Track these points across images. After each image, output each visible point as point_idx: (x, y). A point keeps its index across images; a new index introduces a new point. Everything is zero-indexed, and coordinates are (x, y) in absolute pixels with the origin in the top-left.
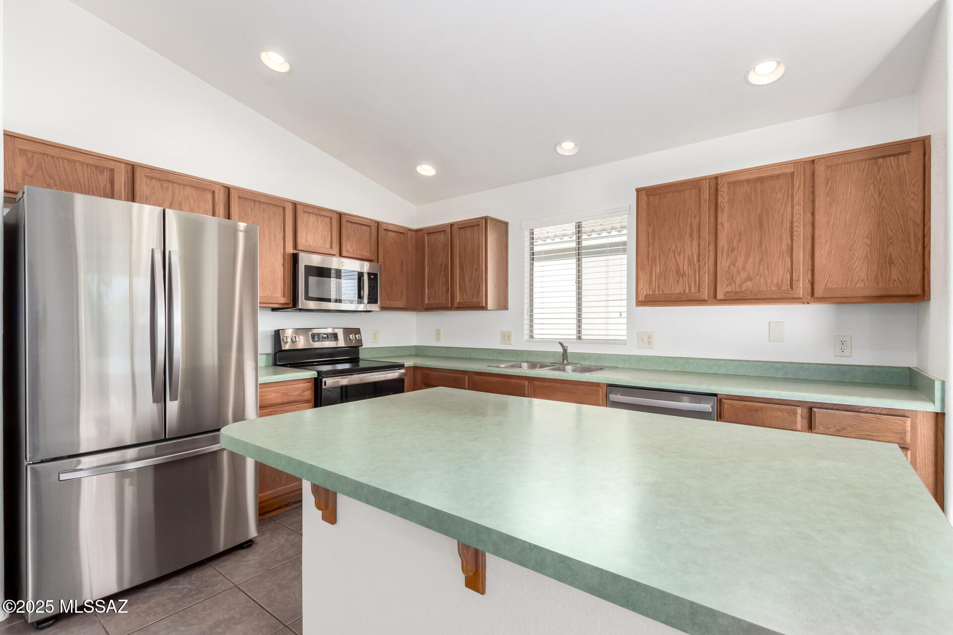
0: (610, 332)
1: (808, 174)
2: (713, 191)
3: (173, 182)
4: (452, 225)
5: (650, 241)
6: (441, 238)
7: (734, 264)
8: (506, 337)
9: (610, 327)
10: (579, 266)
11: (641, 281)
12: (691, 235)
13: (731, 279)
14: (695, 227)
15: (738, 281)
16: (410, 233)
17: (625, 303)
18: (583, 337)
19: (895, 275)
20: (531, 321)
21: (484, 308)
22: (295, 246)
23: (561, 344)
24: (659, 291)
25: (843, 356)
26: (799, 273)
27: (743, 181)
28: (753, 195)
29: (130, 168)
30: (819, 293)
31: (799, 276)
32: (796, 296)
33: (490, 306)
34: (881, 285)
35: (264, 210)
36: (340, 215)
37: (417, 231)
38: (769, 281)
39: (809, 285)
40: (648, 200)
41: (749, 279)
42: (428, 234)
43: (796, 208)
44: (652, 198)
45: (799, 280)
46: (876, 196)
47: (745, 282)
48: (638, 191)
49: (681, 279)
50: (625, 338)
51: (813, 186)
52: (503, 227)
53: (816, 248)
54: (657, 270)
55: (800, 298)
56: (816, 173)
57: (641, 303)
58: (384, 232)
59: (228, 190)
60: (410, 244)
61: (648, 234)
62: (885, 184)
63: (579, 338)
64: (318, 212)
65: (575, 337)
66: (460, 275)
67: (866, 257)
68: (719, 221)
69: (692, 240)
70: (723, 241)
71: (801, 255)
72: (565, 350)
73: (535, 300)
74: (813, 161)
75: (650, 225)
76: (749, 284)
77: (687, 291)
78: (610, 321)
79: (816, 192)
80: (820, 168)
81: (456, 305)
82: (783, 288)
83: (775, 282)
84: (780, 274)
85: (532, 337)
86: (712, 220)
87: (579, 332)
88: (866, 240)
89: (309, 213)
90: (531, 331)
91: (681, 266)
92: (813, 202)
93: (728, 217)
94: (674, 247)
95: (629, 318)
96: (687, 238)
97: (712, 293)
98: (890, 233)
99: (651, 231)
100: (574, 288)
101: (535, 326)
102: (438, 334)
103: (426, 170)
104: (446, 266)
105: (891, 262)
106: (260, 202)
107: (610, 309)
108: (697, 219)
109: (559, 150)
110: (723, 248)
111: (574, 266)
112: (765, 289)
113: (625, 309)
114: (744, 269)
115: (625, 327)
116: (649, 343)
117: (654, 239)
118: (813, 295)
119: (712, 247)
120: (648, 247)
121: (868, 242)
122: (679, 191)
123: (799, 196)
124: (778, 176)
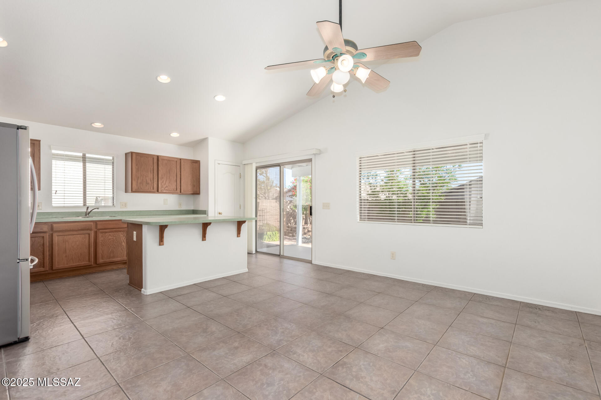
2: (157, 159)
7: (163, 182)
10: (84, 167)
13: (162, 187)
14: (152, 170)
15: (164, 187)
19: (195, 189)
24: (140, 188)
25: (180, 208)
27: (165, 159)
28: (168, 164)
31: (178, 188)
34: (193, 191)
38: (171, 188)
39: (180, 190)
40: (136, 157)
41: (167, 187)
43: (177, 170)
46: (192, 171)
49: (148, 185)
53: (181, 181)
55: (178, 193)
56: (181, 163)
57: (127, 191)
63: (85, 205)
65: (82, 205)
67: (190, 184)
68: (159, 169)
69: (151, 173)
70: (160, 175)
71: (178, 182)
74: (181, 159)
75: (136, 165)
77: (150, 189)
79: (181, 167)
80: (182, 161)
82: (175, 190)
84: (174, 186)
86: (157, 168)
91: (148, 181)
92: (181, 169)
93: (161, 169)
94: (145, 175)
96: (150, 173)
97: (157, 190)
98: (194, 180)
99: (137, 168)
108: (153, 167)
109: (93, 125)
111: (82, 166)
112: (171, 190)
114: (166, 184)
116: (126, 206)
117: (138, 170)
118: (181, 192)
119: (157, 177)
120: (136, 173)
121: (191, 181)
122: (147, 157)
123: (178, 167)
124: (173, 161)
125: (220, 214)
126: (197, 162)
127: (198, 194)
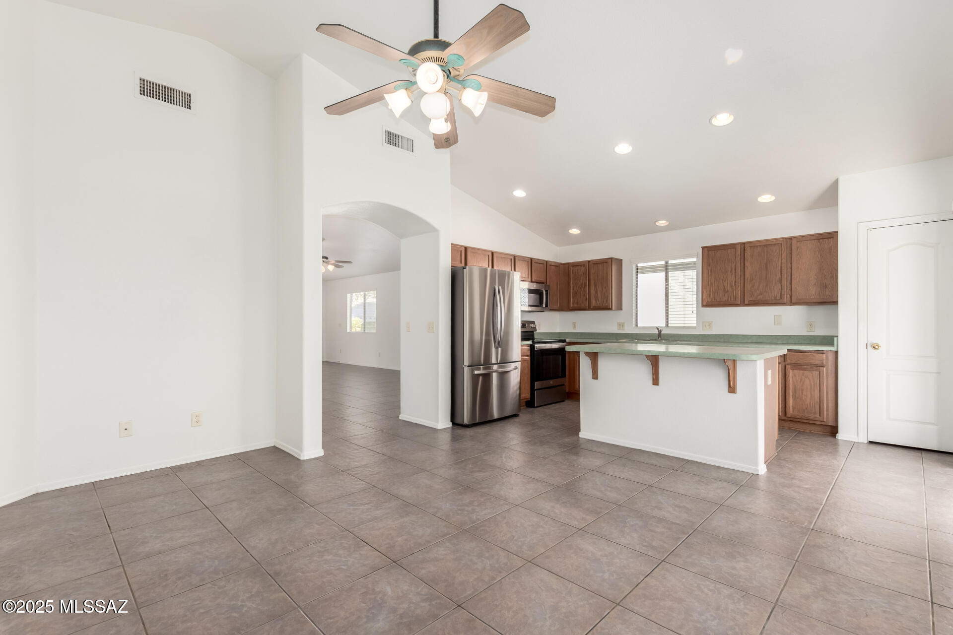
0: (686, 322)
1: (789, 245)
2: (742, 250)
3: (477, 253)
4: (589, 262)
5: (710, 274)
6: (582, 269)
7: (753, 286)
8: (621, 325)
9: (686, 319)
11: (704, 294)
12: (731, 272)
14: (733, 268)
15: (755, 295)
16: (561, 266)
17: (695, 306)
18: (669, 325)
20: (637, 316)
21: (610, 309)
23: (658, 328)
24: (714, 300)
25: (811, 331)
26: (785, 291)
27: (758, 246)
28: (762, 253)
29: (465, 249)
30: (794, 301)
31: (785, 293)
32: (783, 302)
33: (613, 308)
34: (822, 297)
35: (504, 261)
36: (531, 259)
37: (564, 264)
39: (790, 297)
40: (708, 253)
41: (761, 294)
42: (572, 266)
43: (783, 260)
44: (710, 252)
45: (784, 295)
46: (819, 256)
47: (759, 295)
48: (703, 248)
49: (726, 294)
50: (695, 325)
51: (791, 250)
52: (620, 262)
53: (793, 279)
54: (713, 289)
55: (785, 303)
57: (703, 306)
58: (549, 266)
59: (493, 253)
60: (561, 272)
61: (708, 271)
62: (823, 251)
63: (667, 326)
64: (523, 259)
66: (594, 290)
67: (815, 284)
68: (746, 265)
69: (732, 274)
70: (748, 275)
71: (785, 282)
72: (660, 331)
74: (791, 238)
75: (709, 266)
76: (761, 297)
77: (730, 300)
78: (686, 316)
79: (792, 253)
80: (794, 242)
81: (592, 307)
82: (777, 298)
83: (773, 295)
85: (637, 326)
86: (742, 264)
87: (667, 322)
89: (520, 260)
90: (637, 322)
91: (726, 287)
92: (791, 258)
93: (750, 263)
94: (722, 278)
95: (698, 314)
96: (729, 273)
97: (742, 300)
98: (825, 274)
99: (710, 269)
101: (639, 320)
102: (574, 325)
103: (575, 231)
104: (585, 285)
105: (826, 287)
106: (503, 258)
107: (687, 309)
108: (735, 264)
110: (748, 279)
111: (664, 276)
112: (768, 299)
113: (695, 309)
114: (758, 289)
115: (695, 319)
116: (710, 327)
118: (791, 302)
119: (742, 278)
120: (709, 277)
121: (816, 277)
122: (725, 249)
123: (784, 255)
124: (775, 245)
125: (874, 347)
126: (832, 237)
127: (835, 303)
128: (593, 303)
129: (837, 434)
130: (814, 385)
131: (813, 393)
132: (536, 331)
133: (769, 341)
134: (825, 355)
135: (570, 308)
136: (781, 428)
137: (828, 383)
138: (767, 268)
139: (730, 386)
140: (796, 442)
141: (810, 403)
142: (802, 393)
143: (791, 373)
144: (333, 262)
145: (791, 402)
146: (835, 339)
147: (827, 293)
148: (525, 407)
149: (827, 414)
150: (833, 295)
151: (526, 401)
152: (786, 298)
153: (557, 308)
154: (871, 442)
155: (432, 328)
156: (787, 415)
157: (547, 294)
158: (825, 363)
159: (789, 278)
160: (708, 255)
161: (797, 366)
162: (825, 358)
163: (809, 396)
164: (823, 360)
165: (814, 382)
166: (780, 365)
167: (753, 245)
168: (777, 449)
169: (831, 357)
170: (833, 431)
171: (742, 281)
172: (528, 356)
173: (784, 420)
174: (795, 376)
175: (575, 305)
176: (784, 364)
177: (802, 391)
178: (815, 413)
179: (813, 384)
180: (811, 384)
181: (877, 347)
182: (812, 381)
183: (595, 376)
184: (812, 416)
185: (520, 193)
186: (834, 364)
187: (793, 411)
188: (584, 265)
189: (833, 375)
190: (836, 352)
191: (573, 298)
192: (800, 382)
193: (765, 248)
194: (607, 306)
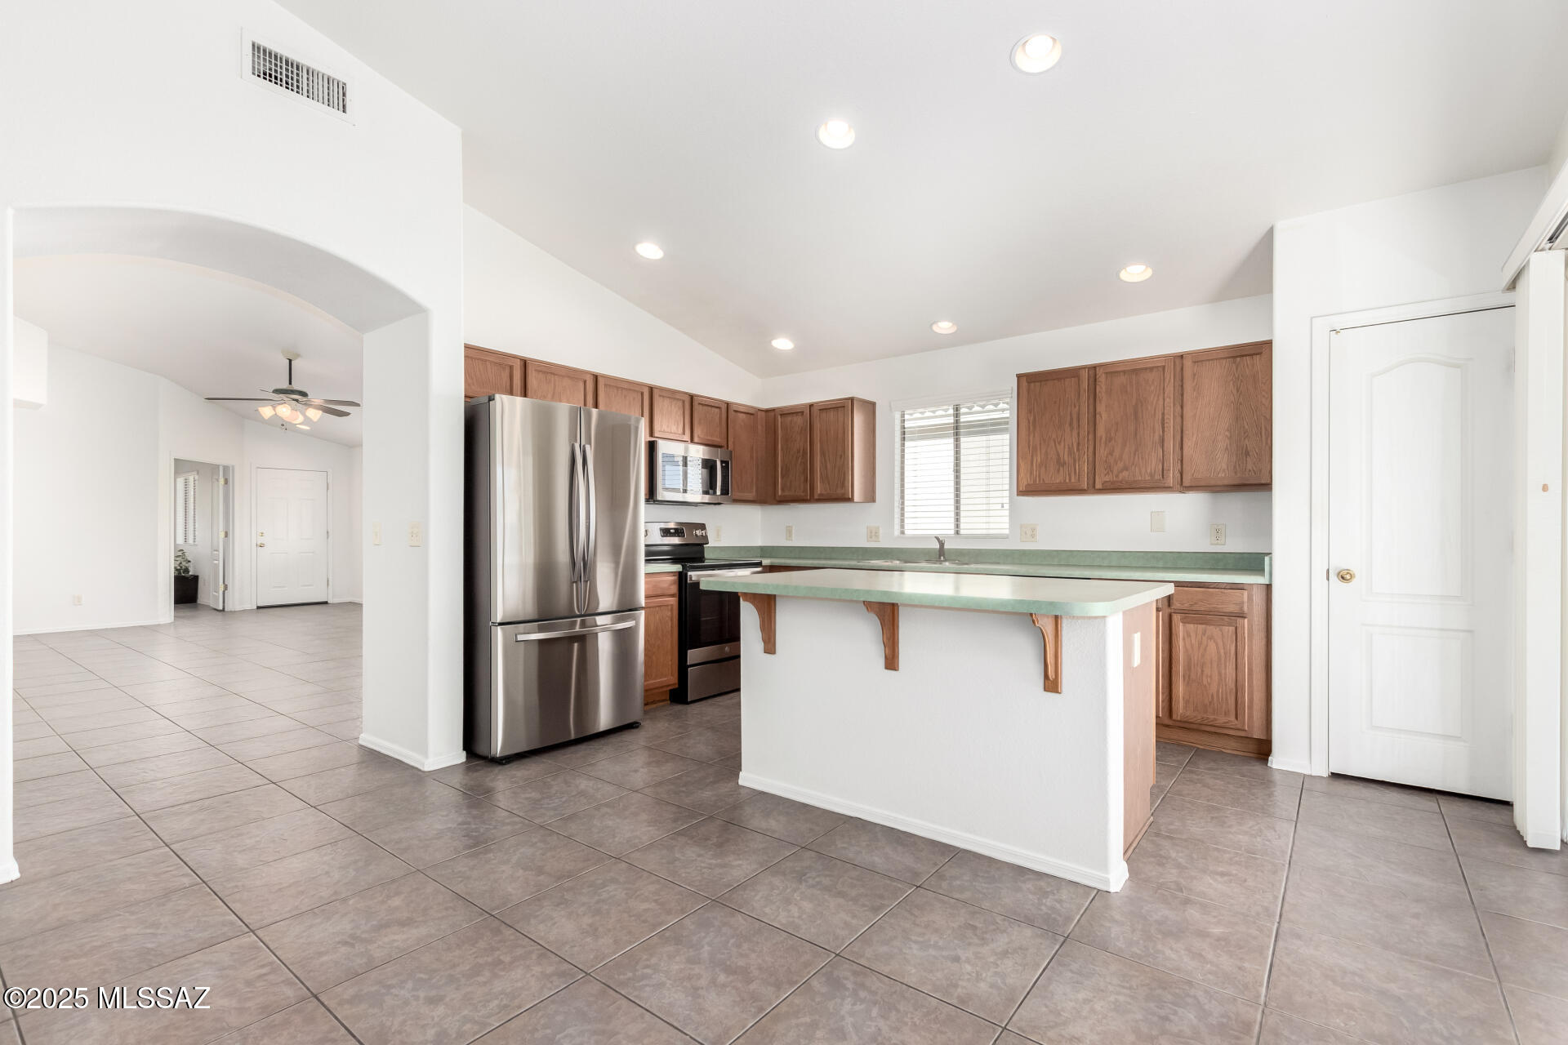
0: (992, 526)
1: (1178, 369)
2: (1092, 380)
3: (554, 374)
4: (811, 406)
5: (1031, 428)
6: (798, 420)
7: (1111, 453)
8: (873, 534)
9: (991, 520)
10: (957, 446)
11: (1022, 471)
12: (1071, 424)
13: (1109, 469)
14: (1075, 416)
15: (1115, 472)
16: (759, 413)
17: (1007, 494)
18: (962, 532)
20: (902, 515)
21: (850, 500)
22: (651, 434)
23: (937, 538)
24: (1040, 480)
25: (1217, 544)
26: (1170, 463)
27: (1119, 372)
28: (1128, 386)
29: (522, 363)
30: (1186, 483)
31: (1170, 466)
32: (1166, 485)
33: (856, 498)
34: (1239, 475)
35: (625, 397)
36: (692, 397)
37: (767, 411)
38: (1143, 471)
39: (1179, 475)
40: (1029, 386)
41: (1126, 468)
42: (781, 415)
43: (1167, 400)
44: (1032, 385)
45: (1169, 470)
46: (1235, 392)
47: (1122, 471)
48: (1019, 376)
49: (1061, 469)
50: (1007, 532)
51: (1182, 380)
52: (870, 407)
53: (1185, 439)
54: (1038, 459)
55: (1170, 487)
56: (1184, 369)
57: (1021, 493)
58: (733, 413)
59: (596, 377)
60: (760, 427)
61: (1029, 422)
62: (1242, 381)
63: (957, 533)
64: (671, 394)
65: (952, 532)
66: (821, 462)
67: (1227, 449)
68: (1098, 411)
69: (1072, 429)
70: (1101, 431)
71: (1170, 445)
72: (942, 544)
73: (906, 492)
74: (1181, 356)
75: (1030, 412)
76: (1125, 474)
77: (1067, 481)
78: (992, 513)
79: (1184, 386)
80: (1188, 363)
81: (816, 497)
82: (1156, 478)
83: (1149, 471)
84: (1153, 465)
85: (903, 533)
86: (1091, 407)
87: (957, 526)
88: (1227, 433)
89: (663, 397)
90: (902, 526)
91: (1061, 455)
92: (1182, 395)
93: (1106, 406)
94: (1054, 436)
95: (1012, 510)
96: (1067, 427)
97: (1091, 482)
98: (1247, 427)
99: (1032, 419)
100: (952, 477)
101: (906, 521)
102: (789, 531)
103: (783, 344)
104: (805, 453)
105: (1247, 454)
106: (623, 389)
107: (992, 501)
108: (1077, 407)
109: (935, 328)
110: (1101, 438)
111: (952, 447)
112: (1140, 478)
113: (1006, 500)
114: (1121, 458)
115: (1007, 519)
116: (1033, 536)
117: (1035, 427)
118: (1182, 484)
119: (1091, 437)
120: (1029, 435)
121: (1229, 435)
122: (1059, 379)
123: (1170, 389)
124: (1151, 369)
125: (1343, 578)
126: (1261, 351)
127: (1266, 486)
128: (819, 489)
129: (1270, 758)
130: (1225, 653)
131: (1223, 672)
132: (708, 543)
133: (1140, 564)
134: (1245, 593)
135: (777, 498)
136: (1161, 743)
137: (1252, 648)
138: (1136, 418)
139: (1046, 676)
140: (1191, 781)
141: (1218, 691)
142: (1202, 671)
143: (1180, 629)
144: (318, 401)
145: (1180, 689)
146: (1267, 559)
147: (1249, 467)
148: (669, 702)
149: (1251, 716)
150: (1261, 471)
151: (671, 690)
152: (1172, 478)
153: (751, 499)
154: (1335, 776)
155: (418, 538)
156: (1174, 717)
157: (725, 469)
158: (1245, 608)
159: (1178, 438)
160: (1029, 390)
161: (1194, 615)
162: (1246, 599)
163: (1216, 678)
164: (1243, 603)
165: (1224, 648)
166: (1161, 613)
167: (1112, 370)
168: (1152, 804)
169: (1258, 598)
170: (1263, 750)
171: (1091, 443)
172: (672, 596)
173: (1167, 726)
174: (1189, 635)
175: (787, 493)
176: (1168, 611)
177: (1202, 667)
178: (1226, 714)
179: (1222, 651)
180: (1218, 652)
181: (1348, 577)
182: (1221, 644)
183: (770, 647)
184: (1221, 720)
185: (650, 250)
186: (1264, 611)
187: (1185, 708)
188: (802, 412)
189: (1263, 634)
190: (1269, 587)
191: (782, 478)
192: (1199, 648)
193: (1134, 377)
194: (844, 494)
